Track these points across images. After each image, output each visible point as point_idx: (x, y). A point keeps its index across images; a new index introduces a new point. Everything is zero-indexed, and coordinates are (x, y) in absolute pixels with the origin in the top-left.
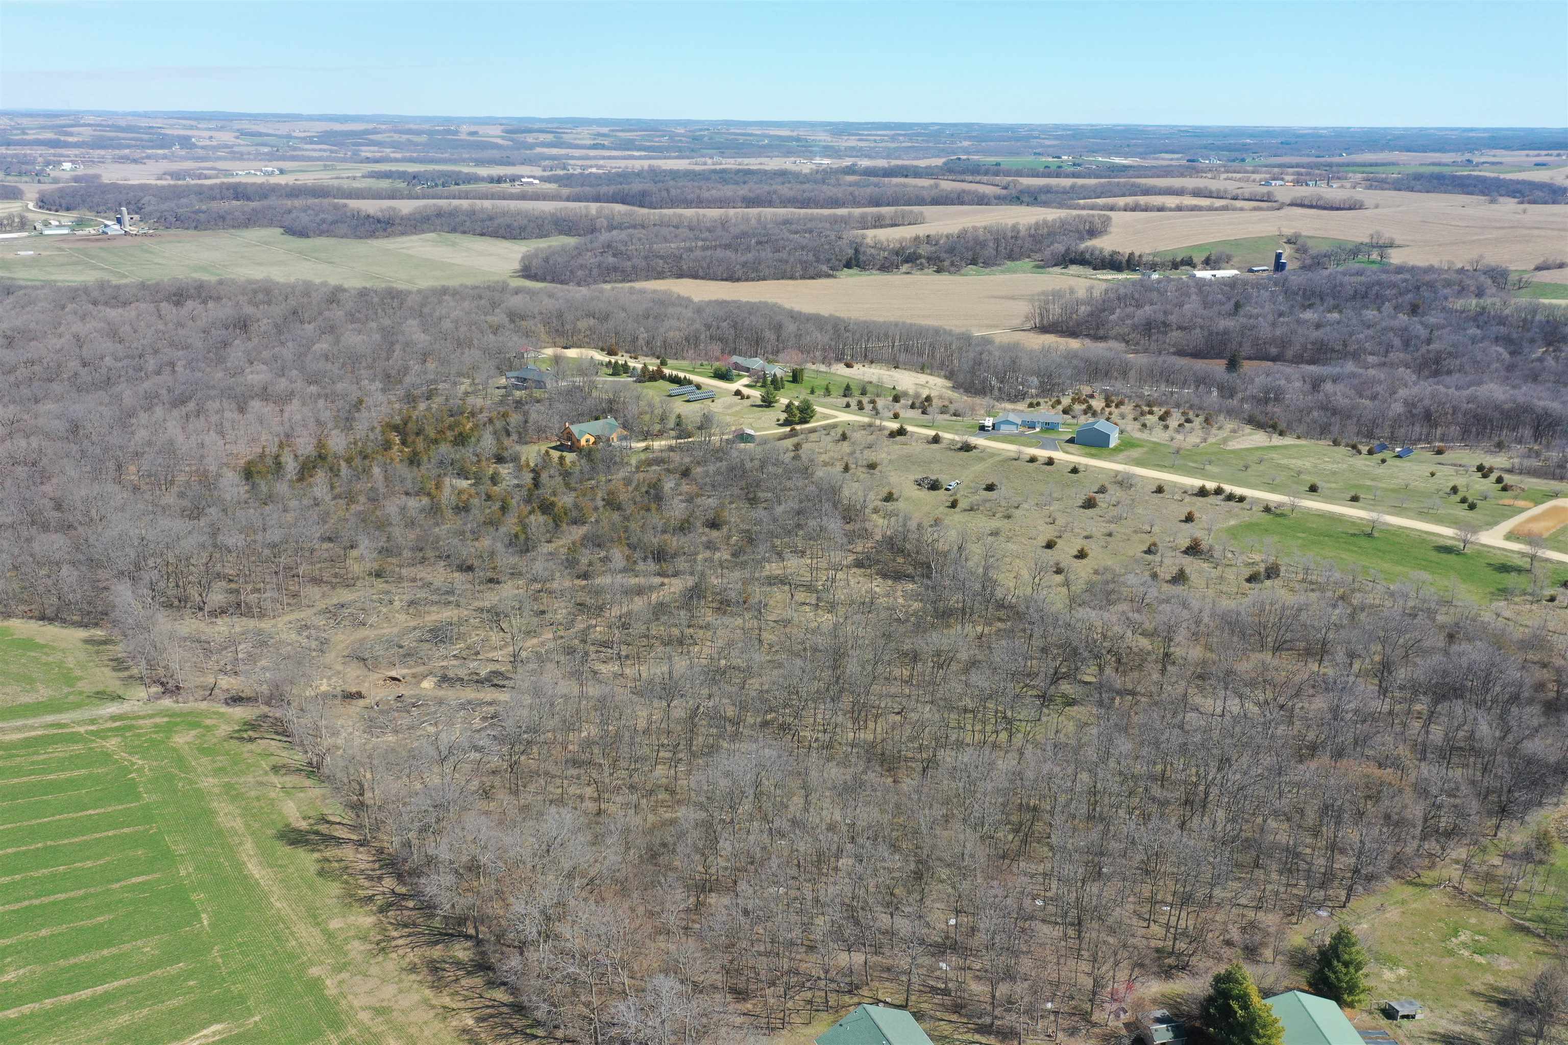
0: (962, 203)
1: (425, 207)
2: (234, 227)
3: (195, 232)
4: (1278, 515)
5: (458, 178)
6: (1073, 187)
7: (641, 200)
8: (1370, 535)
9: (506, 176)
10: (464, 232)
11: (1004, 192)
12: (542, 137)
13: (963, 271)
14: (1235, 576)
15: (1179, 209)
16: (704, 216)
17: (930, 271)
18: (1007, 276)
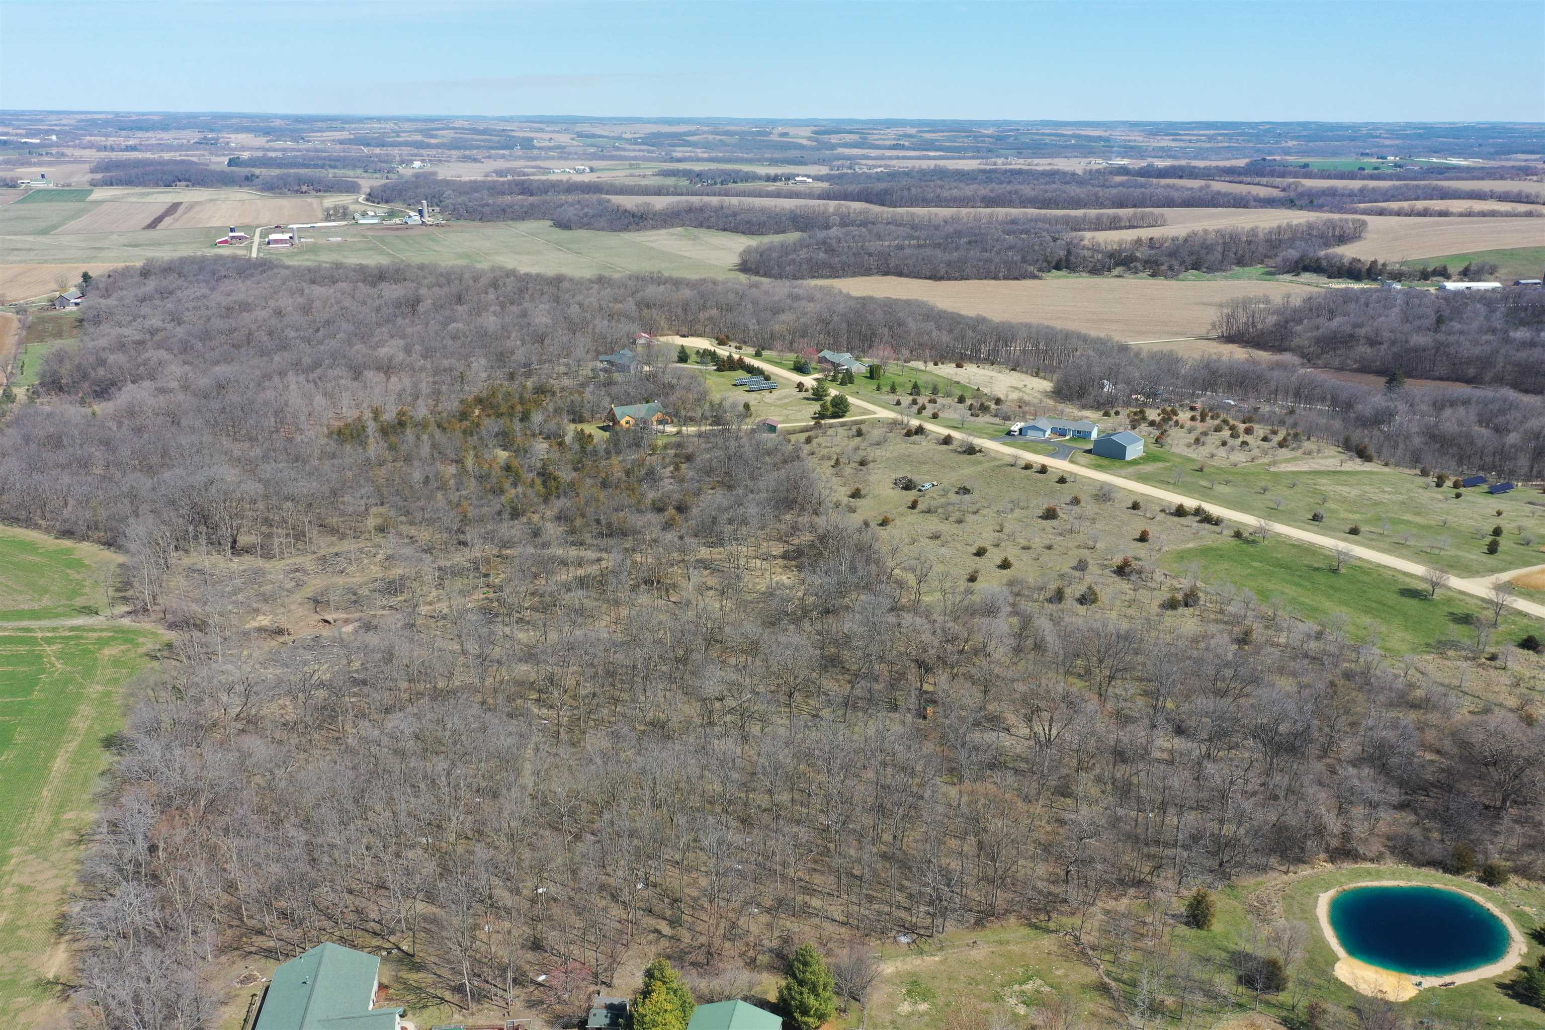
0: (1215, 206)
1: (678, 203)
2: (512, 219)
3: (479, 224)
4: (1247, 541)
5: (737, 177)
6: (1361, 190)
7: (881, 198)
8: (1334, 571)
9: (782, 175)
10: (709, 227)
11: (1282, 194)
12: (849, 138)
13: (1181, 276)
14: (1152, 601)
15: (1469, 214)
16: (936, 215)
17: (1144, 275)
18: (1229, 283)
